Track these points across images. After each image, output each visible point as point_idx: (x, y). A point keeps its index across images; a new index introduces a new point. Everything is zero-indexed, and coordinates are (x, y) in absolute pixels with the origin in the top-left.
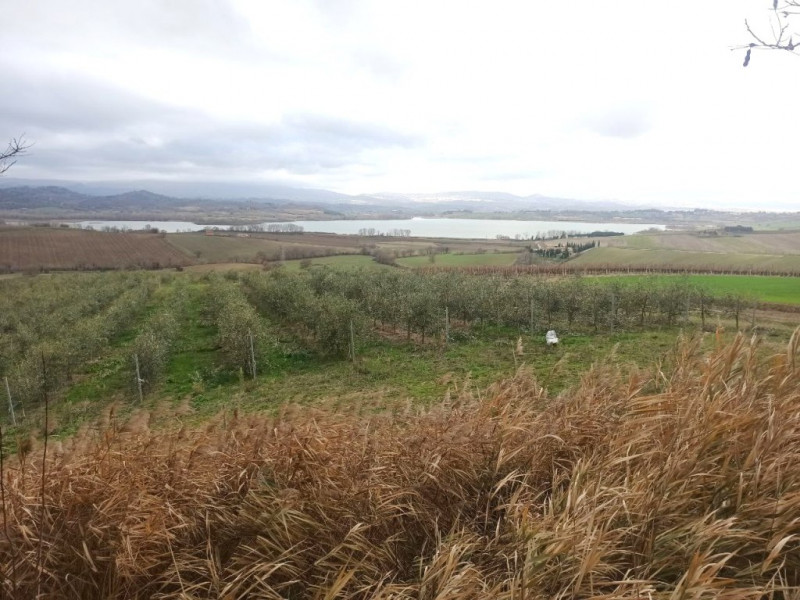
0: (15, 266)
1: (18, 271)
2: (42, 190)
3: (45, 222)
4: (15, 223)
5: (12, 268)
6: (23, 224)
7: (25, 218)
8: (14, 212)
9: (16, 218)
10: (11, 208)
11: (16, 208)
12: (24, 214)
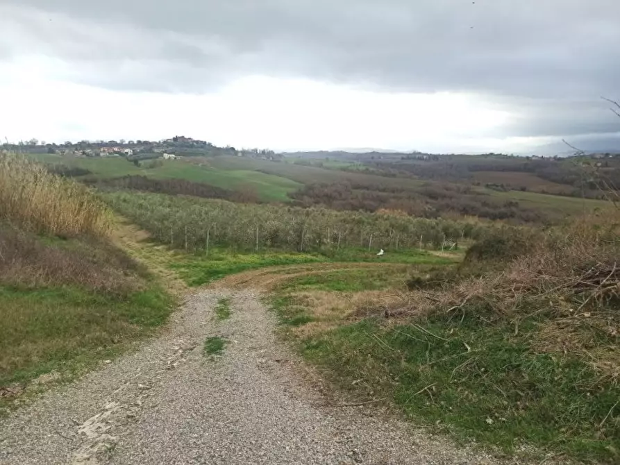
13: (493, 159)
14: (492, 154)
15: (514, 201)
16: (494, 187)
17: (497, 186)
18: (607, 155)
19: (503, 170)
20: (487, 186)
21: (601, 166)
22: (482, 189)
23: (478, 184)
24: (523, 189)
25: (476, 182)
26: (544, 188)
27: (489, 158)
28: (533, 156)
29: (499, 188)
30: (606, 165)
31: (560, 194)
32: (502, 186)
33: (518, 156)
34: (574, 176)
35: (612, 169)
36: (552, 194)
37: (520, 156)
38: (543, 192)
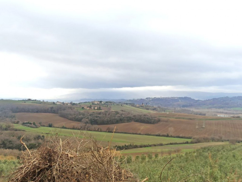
0: (223, 138)
1: (225, 141)
2: (235, 98)
3: (238, 115)
4: (222, 116)
5: (222, 139)
6: (226, 116)
7: (226, 113)
8: (221, 110)
9: (222, 113)
10: (220, 108)
11: (222, 108)
12: (226, 111)
13: (29, 103)
14: (29, 100)
15: (41, 135)
16: (29, 125)
17: (31, 124)
18: (101, 102)
19: (37, 112)
20: (24, 124)
21: (97, 109)
22: (19, 126)
23: (18, 123)
24: (50, 126)
25: (16, 121)
26: (64, 124)
27: (27, 103)
28: (58, 102)
29: (32, 125)
30: (100, 109)
31: (73, 128)
32: (34, 124)
33: (47, 102)
34: (81, 116)
35: (103, 111)
36: (68, 129)
37: (49, 101)
38: (63, 127)
